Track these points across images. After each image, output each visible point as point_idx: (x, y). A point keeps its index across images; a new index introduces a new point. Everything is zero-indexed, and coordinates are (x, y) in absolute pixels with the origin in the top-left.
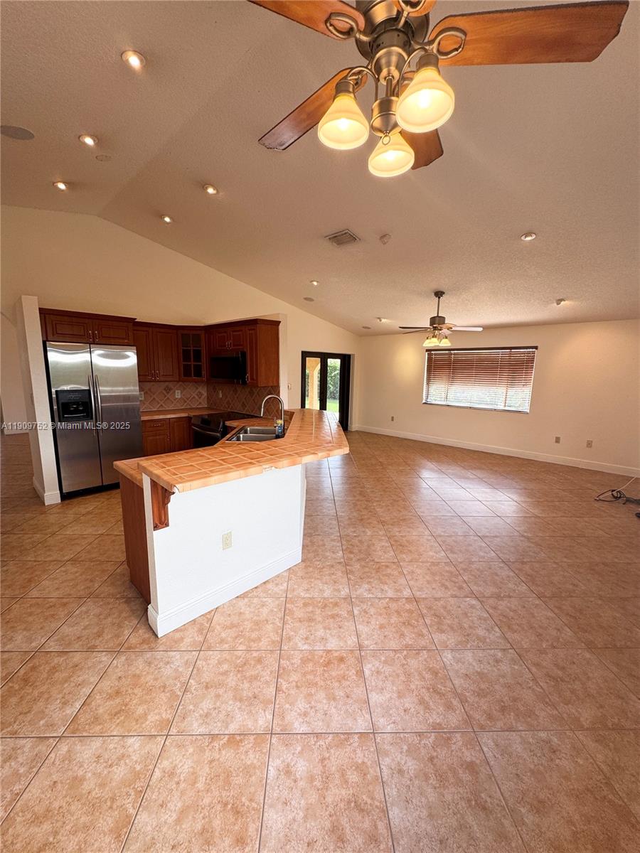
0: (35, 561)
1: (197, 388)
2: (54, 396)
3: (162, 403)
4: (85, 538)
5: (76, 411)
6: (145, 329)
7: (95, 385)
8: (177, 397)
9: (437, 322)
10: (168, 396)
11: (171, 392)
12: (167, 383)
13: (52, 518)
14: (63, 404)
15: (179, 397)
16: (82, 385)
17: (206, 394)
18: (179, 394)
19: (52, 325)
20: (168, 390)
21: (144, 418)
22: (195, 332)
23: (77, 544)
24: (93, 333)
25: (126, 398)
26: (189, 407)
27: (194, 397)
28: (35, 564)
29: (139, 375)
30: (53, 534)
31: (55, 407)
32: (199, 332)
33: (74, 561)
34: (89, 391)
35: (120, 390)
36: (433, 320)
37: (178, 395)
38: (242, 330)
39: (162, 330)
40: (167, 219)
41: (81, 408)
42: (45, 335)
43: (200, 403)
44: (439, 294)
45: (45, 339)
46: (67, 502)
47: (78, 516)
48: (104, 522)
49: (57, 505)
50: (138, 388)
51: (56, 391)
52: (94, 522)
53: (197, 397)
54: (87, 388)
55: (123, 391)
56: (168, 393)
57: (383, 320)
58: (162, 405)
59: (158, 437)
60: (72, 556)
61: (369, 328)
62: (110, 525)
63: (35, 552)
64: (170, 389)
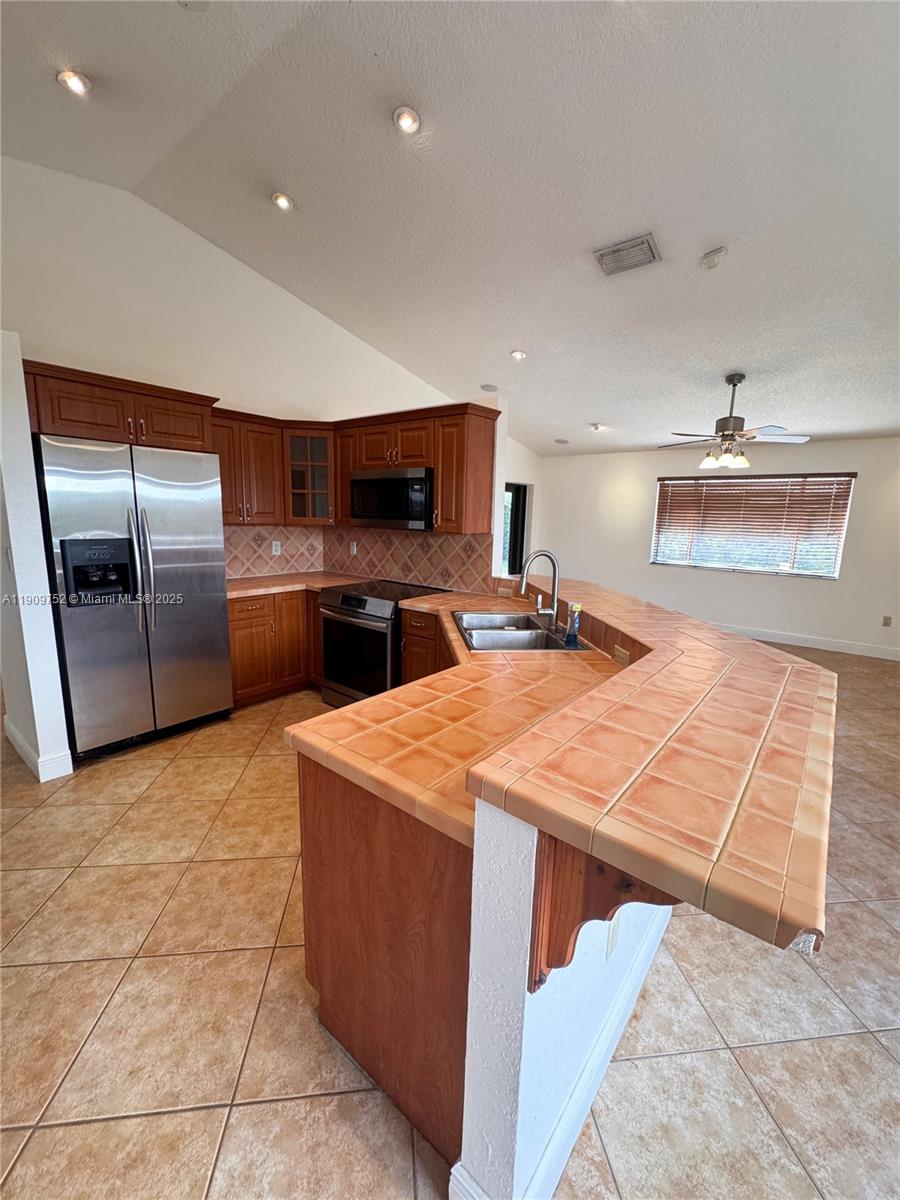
0: (49, 964)
1: (308, 538)
2: (57, 550)
3: (248, 564)
4: (155, 875)
5: (104, 583)
6: (227, 423)
7: (141, 531)
8: (274, 553)
9: (729, 428)
10: (260, 551)
11: (265, 545)
12: (258, 528)
13: (63, 819)
14: (76, 569)
15: (279, 553)
16: (114, 531)
17: (321, 548)
18: (279, 548)
19: (52, 400)
20: (260, 540)
21: (232, 595)
22: (315, 434)
23: (143, 896)
24: (135, 422)
25: (200, 555)
26: (293, 571)
27: (302, 554)
28: (51, 974)
29: (224, 513)
30: (77, 867)
31: (59, 571)
32: (324, 434)
33: (150, 953)
34: (130, 541)
35: (188, 541)
36: (722, 425)
37: (277, 549)
38: (425, 428)
39: (256, 427)
40: (283, 203)
41: (113, 578)
42: (35, 418)
43: (312, 564)
44: (734, 379)
45: (36, 431)
46: (85, 771)
47: (123, 809)
48: (183, 824)
49: (65, 780)
50: (222, 538)
51: (61, 541)
52: (162, 826)
53: (306, 553)
54: (126, 536)
55: (196, 543)
56: (259, 546)
57: (601, 428)
58: (248, 569)
59: (254, 630)
60: (141, 939)
61: (565, 442)
62: (200, 832)
63: (43, 931)
64: (263, 539)
